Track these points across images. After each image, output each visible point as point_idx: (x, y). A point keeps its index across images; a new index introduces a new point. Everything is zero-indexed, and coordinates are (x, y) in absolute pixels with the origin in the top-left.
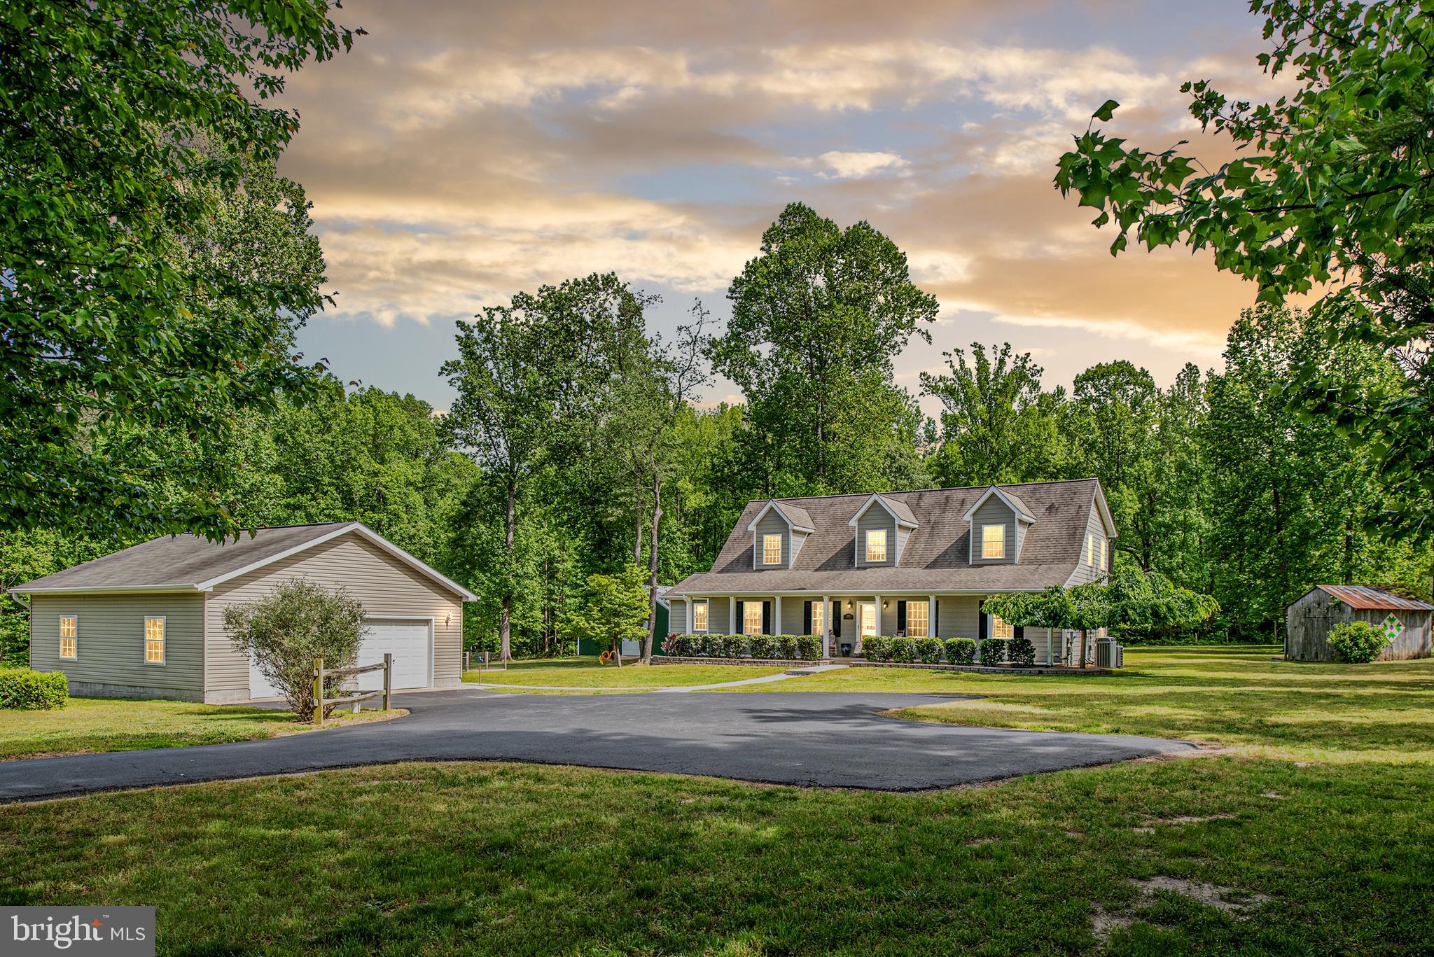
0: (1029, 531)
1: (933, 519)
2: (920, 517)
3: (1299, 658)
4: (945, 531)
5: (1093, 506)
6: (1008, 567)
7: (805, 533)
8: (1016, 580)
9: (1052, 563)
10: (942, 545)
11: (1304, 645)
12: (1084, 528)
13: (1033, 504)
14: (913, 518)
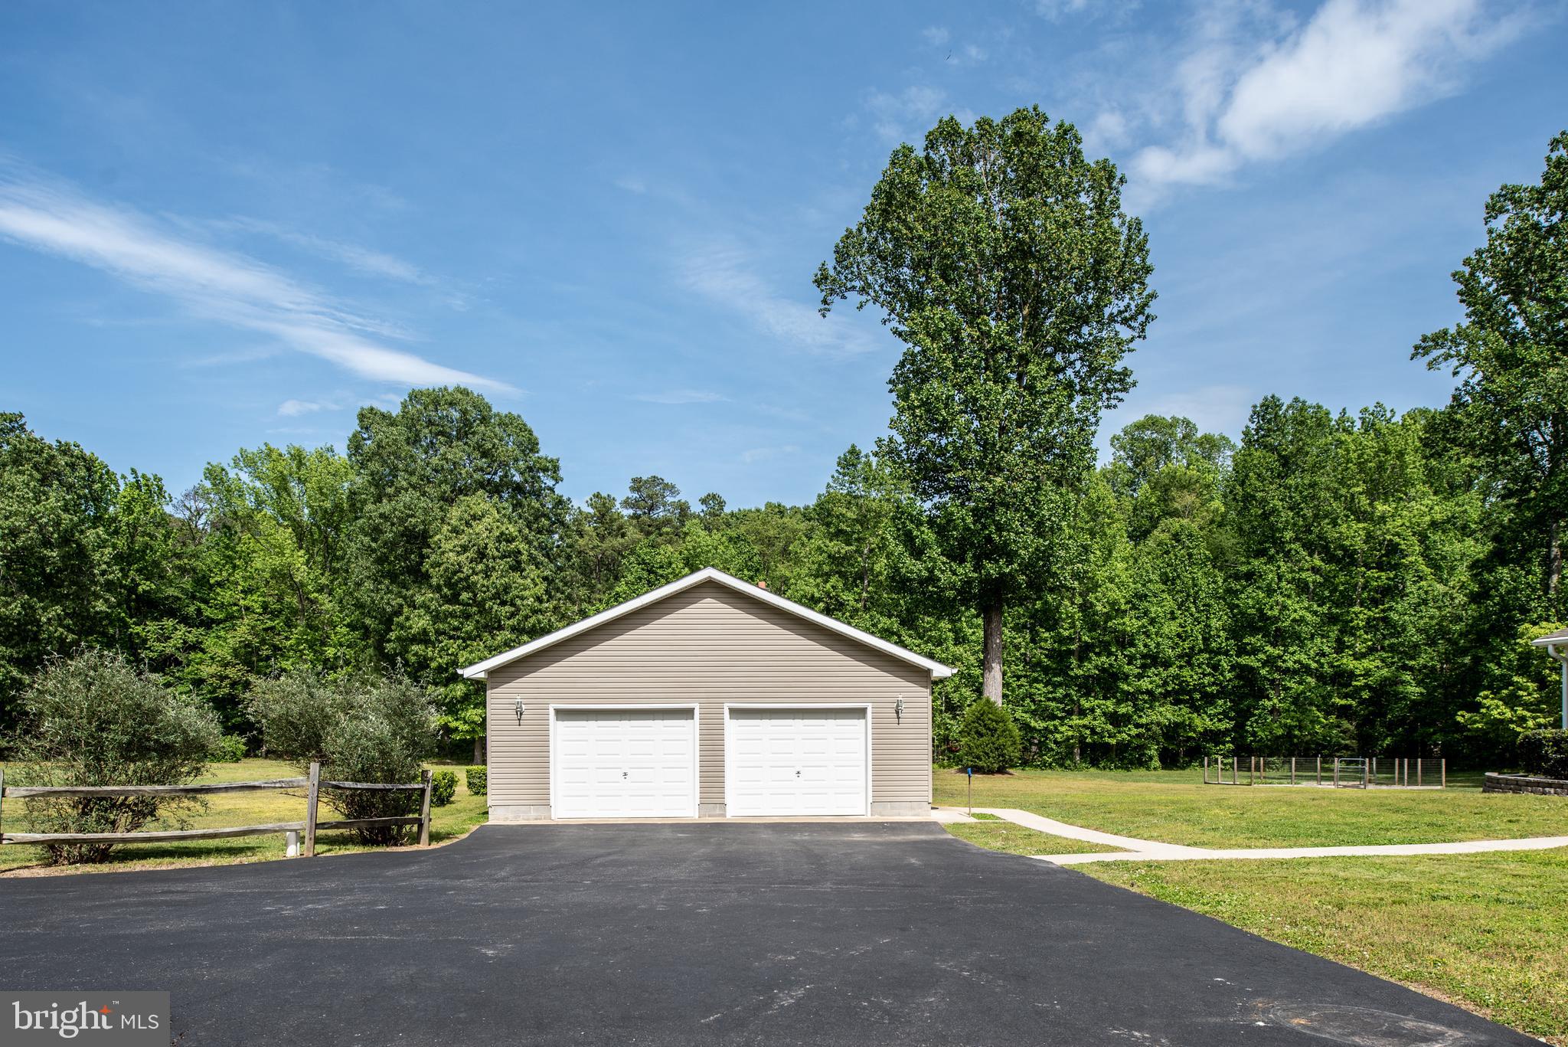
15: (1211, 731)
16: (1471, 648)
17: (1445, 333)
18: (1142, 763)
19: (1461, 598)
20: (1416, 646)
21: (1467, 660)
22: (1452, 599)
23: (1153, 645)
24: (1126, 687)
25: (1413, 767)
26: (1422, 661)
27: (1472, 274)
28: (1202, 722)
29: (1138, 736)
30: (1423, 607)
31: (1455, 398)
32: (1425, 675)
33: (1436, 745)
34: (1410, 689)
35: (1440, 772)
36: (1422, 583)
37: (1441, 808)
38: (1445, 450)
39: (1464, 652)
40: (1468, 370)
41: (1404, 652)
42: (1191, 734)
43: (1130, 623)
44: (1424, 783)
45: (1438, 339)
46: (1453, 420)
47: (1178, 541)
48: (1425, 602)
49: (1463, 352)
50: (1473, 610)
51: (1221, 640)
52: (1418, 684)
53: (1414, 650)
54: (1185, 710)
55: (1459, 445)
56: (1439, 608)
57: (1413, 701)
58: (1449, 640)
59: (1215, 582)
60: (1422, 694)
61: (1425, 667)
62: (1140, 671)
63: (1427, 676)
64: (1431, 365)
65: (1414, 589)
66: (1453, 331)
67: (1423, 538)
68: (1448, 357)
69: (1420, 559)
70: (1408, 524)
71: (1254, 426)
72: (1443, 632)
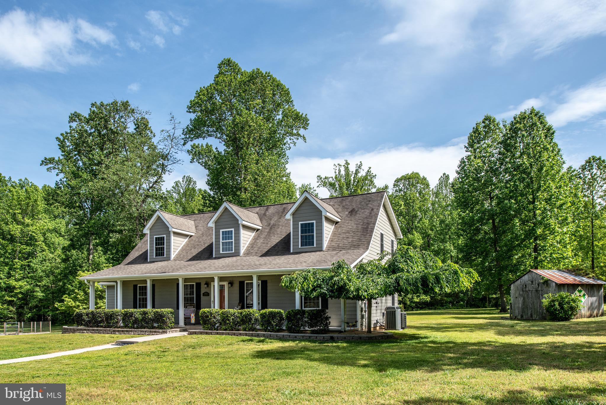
0: (335, 228)
1: (272, 222)
2: (264, 222)
3: (519, 317)
4: (279, 231)
5: (382, 209)
6: (318, 253)
7: (187, 236)
8: (318, 261)
9: (349, 249)
10: (275, 240)
11: (523, 309)
12: (374, 224)
13: (340, 210)
14: (258, 222)
16: (62, 279)
17: (54, 159)
19: (59, 260)
20: (41, 277)
21: (61, 283)
22: (56, 260)
25: (38, 325)
26: (43, 283)
27: (64, 140)
30: (44, 262)
31: (56, 184)
32: (46, 289)
33: (49, 316)
34: (38, 294)
35: (49, 327)
36: (44, 253)
37: (45, 341)
38: (53, 203)
39: (60, 280)
40: (62, 175)
41: (37, 279)
44: (43, 331)
45: (51, 160)
46: (56, 193)
48: (45, 260)
49: (60, 168)
50: (63, 266)
52: (42, 292)
53: (40, 279)
55: (59, 203)
56: (51, 263)
57: (40, 299)
58: (54, 276)
60: (43, 296)
61: (45, 286)
63: (45, 289)
64: (48, 169)
65: (40, 254)
66: (57, 159)
67: (44, 234)
68: (54, 168)
69: (43, 243)
70: (38, 229)
72: (53, 273)
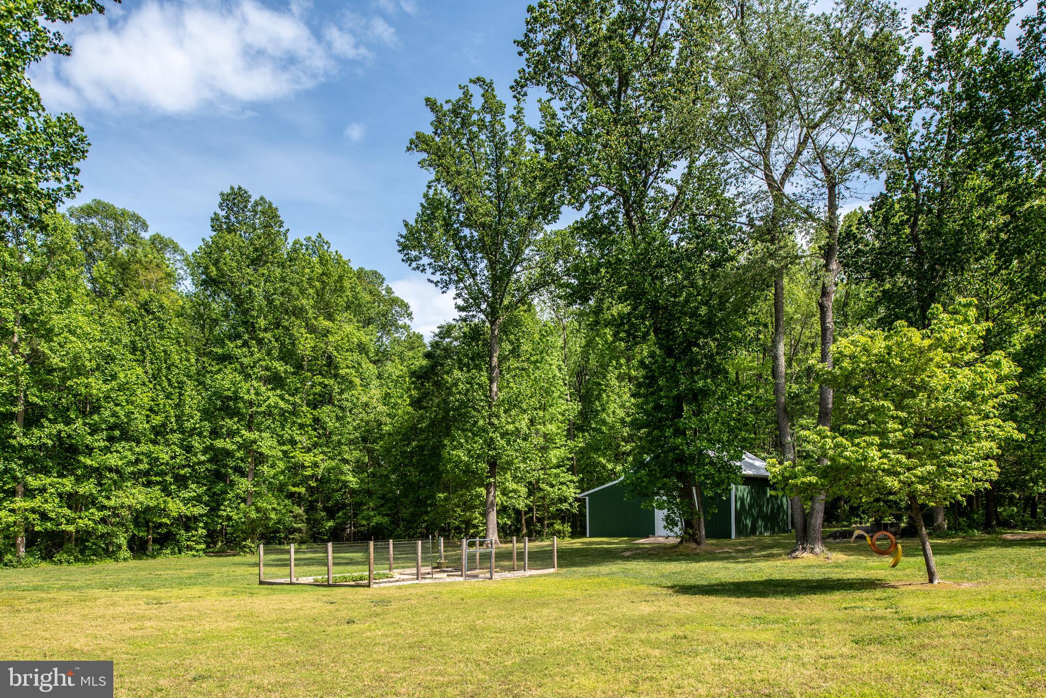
15: (186, 516)
18: (109, 552)
23: (121, 413)
24: (88, 462)
28: (175, 507)
29: (103, 521)
34: (349, 479)
42: (165, 520)
43: (96, 386)
47: (148, 312)
51: (194, 420)
52: (353, 475)
54: (156, 491)
57: (351, 490)
59: (188, 360)
60: (358, 483)
61: (359, 461)
62: (107, 444)
71: (223, 213)
